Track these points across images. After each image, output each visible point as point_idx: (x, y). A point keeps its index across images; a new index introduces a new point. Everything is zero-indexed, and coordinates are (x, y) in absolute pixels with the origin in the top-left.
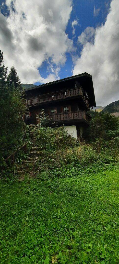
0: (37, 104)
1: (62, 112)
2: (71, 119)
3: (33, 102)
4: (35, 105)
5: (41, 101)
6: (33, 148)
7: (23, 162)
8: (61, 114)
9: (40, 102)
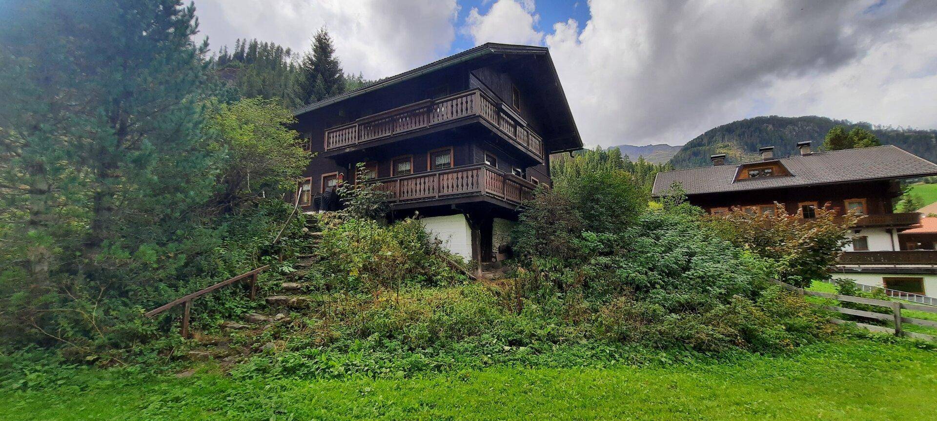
0: (354, 145)
1: (429, 170)
2: (445, 192)
3: (341, 140)
4: (348, 150)
5: (366, 137)
6: (285, 285)
7: (223, 327)
8: (425, 177)
9: (363, 139)
